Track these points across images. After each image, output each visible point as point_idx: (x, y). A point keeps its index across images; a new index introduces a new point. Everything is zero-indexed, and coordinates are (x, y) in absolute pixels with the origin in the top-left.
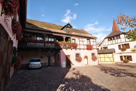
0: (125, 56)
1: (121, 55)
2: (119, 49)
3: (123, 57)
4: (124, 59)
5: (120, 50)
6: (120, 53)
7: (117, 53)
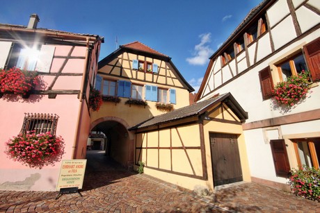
0: (300, 142)
1: (274, 135)
2: (266, 97)
3: (291, 149)
4: (294, 166)
5: (269, 102)
6: (272, 123)
7: (254, 126)
